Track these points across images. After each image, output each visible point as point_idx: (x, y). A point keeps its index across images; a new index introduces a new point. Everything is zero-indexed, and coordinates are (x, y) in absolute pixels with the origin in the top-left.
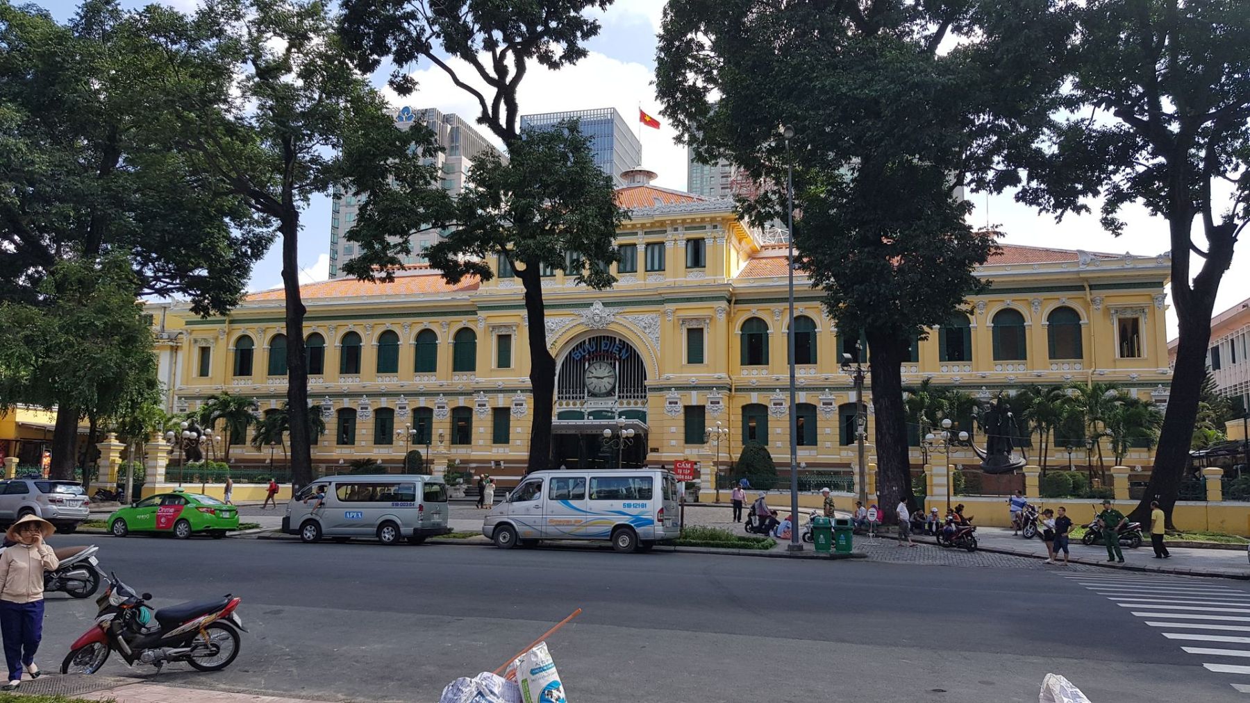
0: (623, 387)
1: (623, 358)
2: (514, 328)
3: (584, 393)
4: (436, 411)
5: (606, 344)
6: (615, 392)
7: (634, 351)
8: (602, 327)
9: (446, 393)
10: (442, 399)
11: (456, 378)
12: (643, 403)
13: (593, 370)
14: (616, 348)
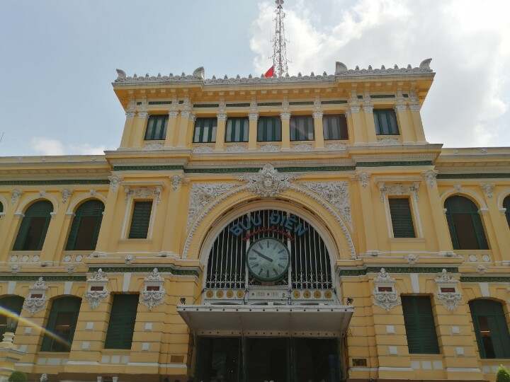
0: (299, 272)
1: (300, 234)
3: (243, 279)
5: (276, 218)
6: (287, 280)
7: (312, 228)
8: (274, 194)
9: (48, 277)
10: (41, 285)
11: (68, 258)
12: (328, 295)
13: (259, 250)
14: (288, 222)
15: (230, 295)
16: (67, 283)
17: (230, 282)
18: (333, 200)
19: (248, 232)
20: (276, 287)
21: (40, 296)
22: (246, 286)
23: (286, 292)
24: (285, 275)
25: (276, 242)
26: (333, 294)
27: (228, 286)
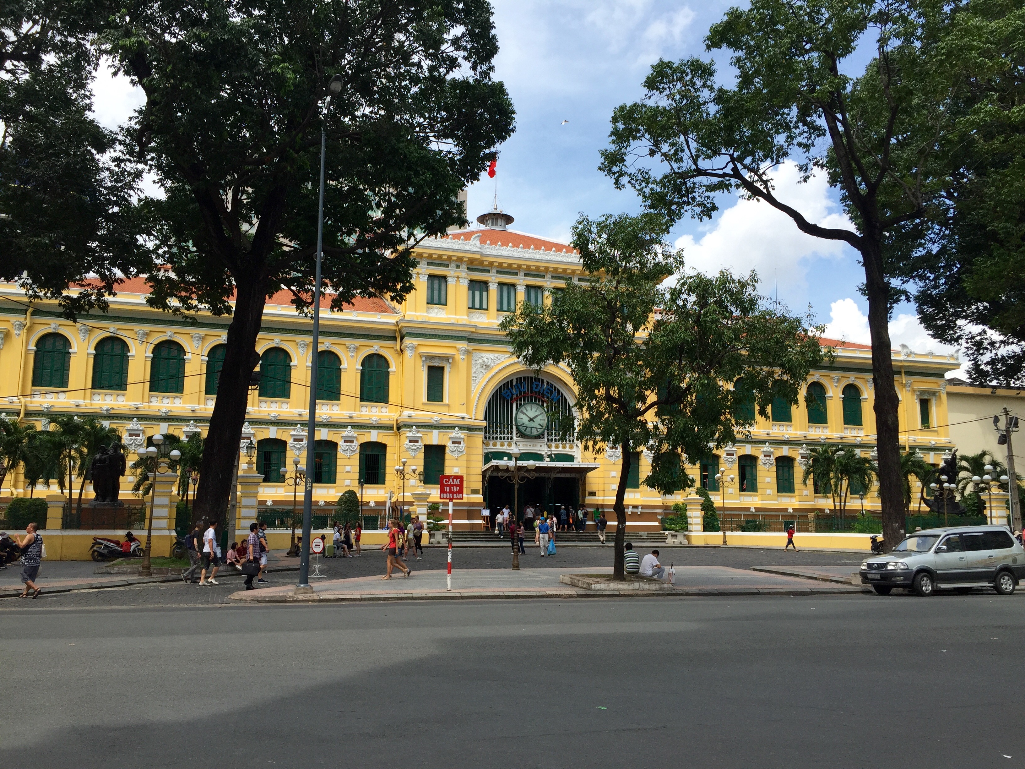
0: (552, 430)
1: (555, 400)
2: (450, 360)
3: (512, 433)
4: (341, 445)
5: (537, 385)
7: (562, 394)
9: (354, 426)
10: (348, 432)
11: (364, 409)
12: (571, 447)
13: (525, 411)
14: (546, 390)
15: (502, 445)
16: (372, 431)
17: (502, 436)
19: (514, 396)
20: (535, 440)
21: (352, 442)
22: (515, 438)
23: (542, 444)
24: (543, 434)
25: (537, 406)
26: (575, 447)
27: (501, 438)
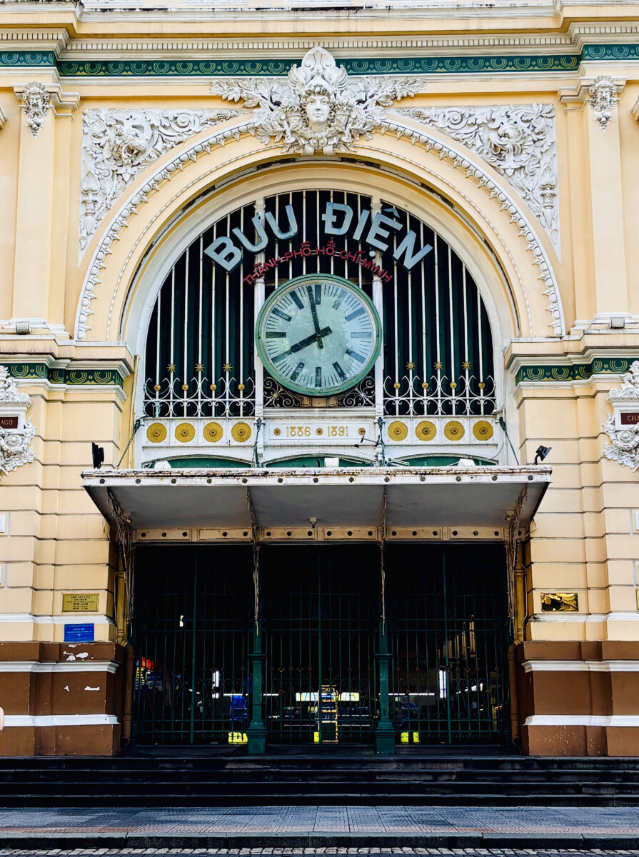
0: (404, 371)
1: (409, 263)
3: (249, 390)
5: (340, 215)
6: (371, 392)
7: (443, 245)
8: (335, 146)
12: (483, 432)
14: (375, 229)
15: (213, 434)
17: (214, 401)
18: (510, 162)
19: (260, 259)
20: (340, 413)
22: (259, 409)
23: (367, 425)
24: (367, 383)
25: (341, 287)
26: (497, 428)
27: (207, 410)
